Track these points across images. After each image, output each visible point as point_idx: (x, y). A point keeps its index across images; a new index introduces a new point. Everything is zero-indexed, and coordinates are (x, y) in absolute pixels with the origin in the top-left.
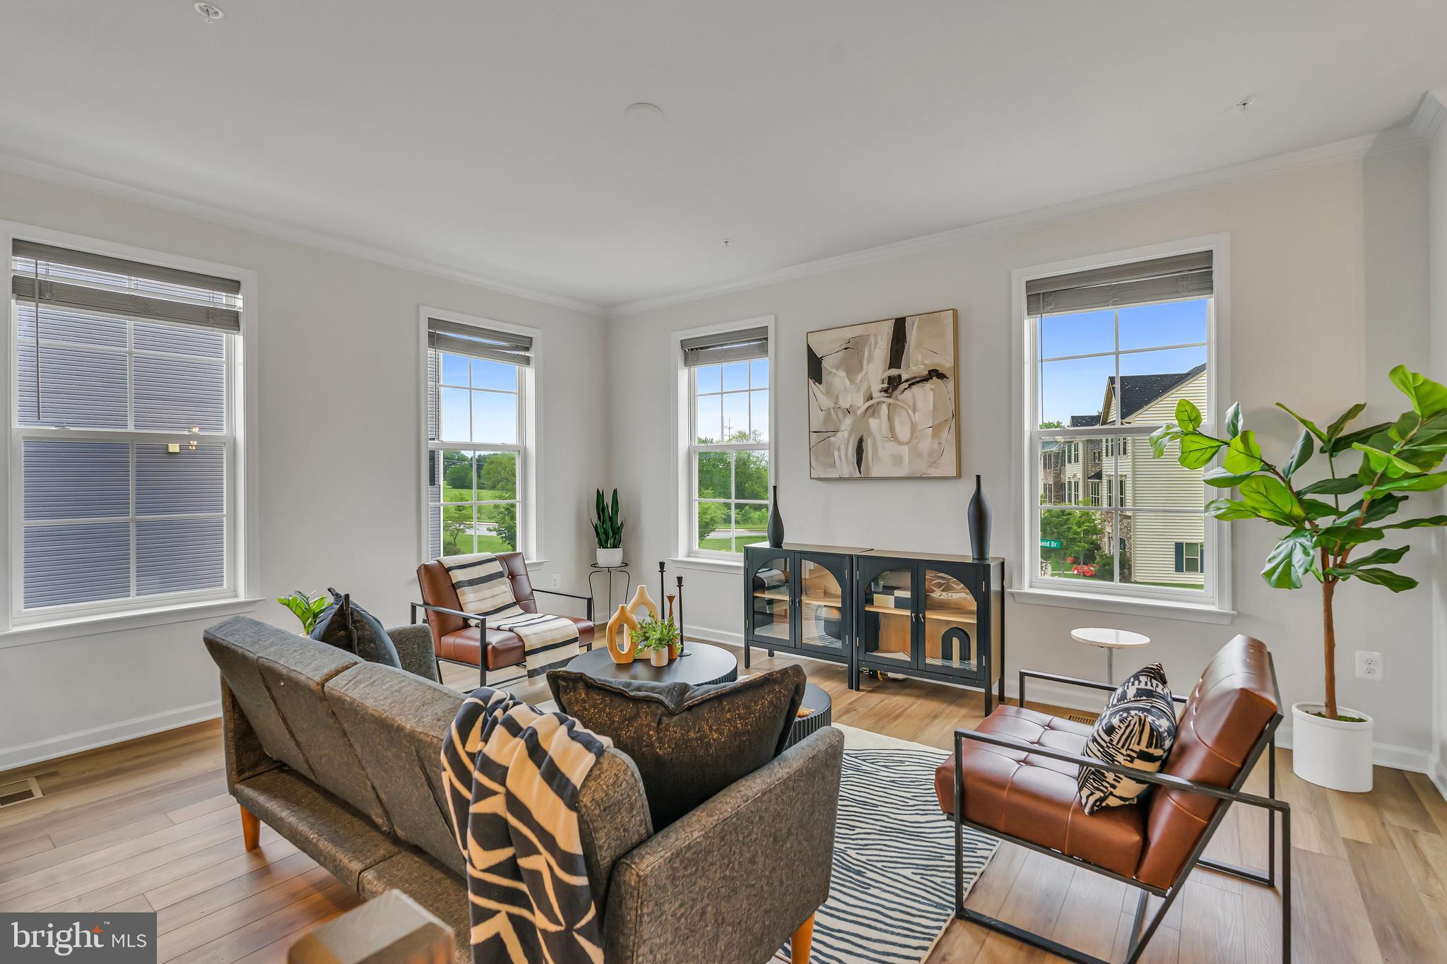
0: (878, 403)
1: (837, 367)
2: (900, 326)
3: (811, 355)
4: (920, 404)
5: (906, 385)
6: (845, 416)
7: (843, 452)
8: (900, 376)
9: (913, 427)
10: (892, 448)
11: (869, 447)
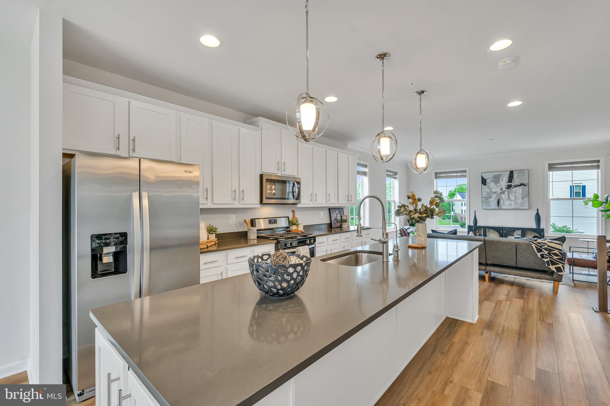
0: (504, 191)
1: (491, 182)
2: (511, 173)
3: (482, 178)
4: (518, 191)
5: (513, 187)
6: (494, 194)
7: (493, 202)
8: (511, 185)
9: (516, 197)
10: (509, 202)
11: (501, 201)
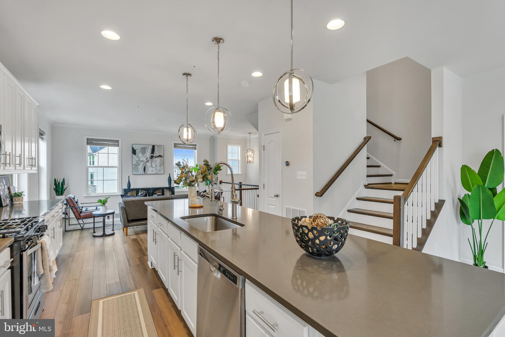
0: (149, 160)
1: (140, 152)
2: (153, 147)
3: (133, 149)
4: (157, 161)
5: (155, 157)
6: (141, 162)
7: (141, 169)
8: (153, 156)
9: (156, 165)
10: (151, 169)
11: (147, 168)
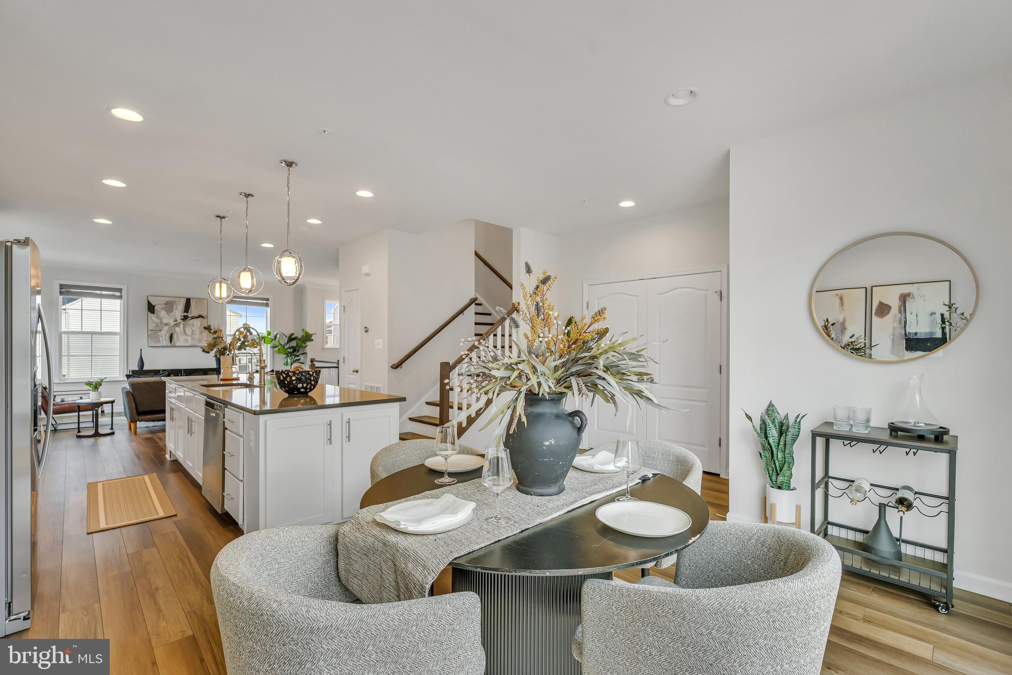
0: (179, 323)
1: (163, 309)
2: (188, 301)
3: (149, 303)
4: (195, 324)
5: (190, 318)
6: (165, 326)
7: (164, 338)
8: (188, 316)
9: (193, 331)
10: (185, 337)
11: (175, 336)
